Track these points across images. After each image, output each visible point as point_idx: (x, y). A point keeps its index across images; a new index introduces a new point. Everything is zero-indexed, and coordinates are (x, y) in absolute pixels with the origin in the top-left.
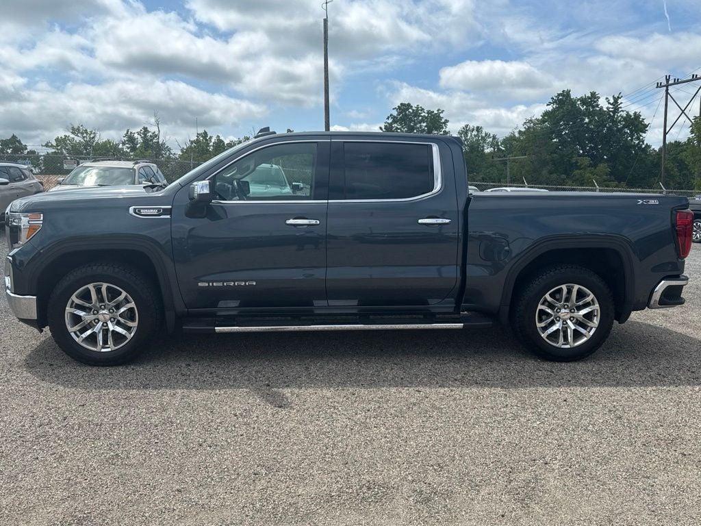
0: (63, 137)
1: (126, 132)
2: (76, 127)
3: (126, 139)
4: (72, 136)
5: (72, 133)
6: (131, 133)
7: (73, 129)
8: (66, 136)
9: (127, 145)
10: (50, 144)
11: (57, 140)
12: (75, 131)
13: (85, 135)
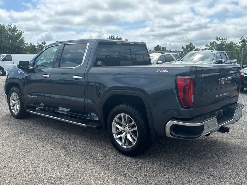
0: (213, 42)
1: (241, 38)
2: (218, 37)
3: (241, 41)
4: (216, 41)
5: (217, 40)
6: (243, 38)
7: (217, 38)
8: (214, 41)
9: (241, 44)
10: (207, 45)
11: (210, 43)
12: (218, 39)
13: (222, 40)
